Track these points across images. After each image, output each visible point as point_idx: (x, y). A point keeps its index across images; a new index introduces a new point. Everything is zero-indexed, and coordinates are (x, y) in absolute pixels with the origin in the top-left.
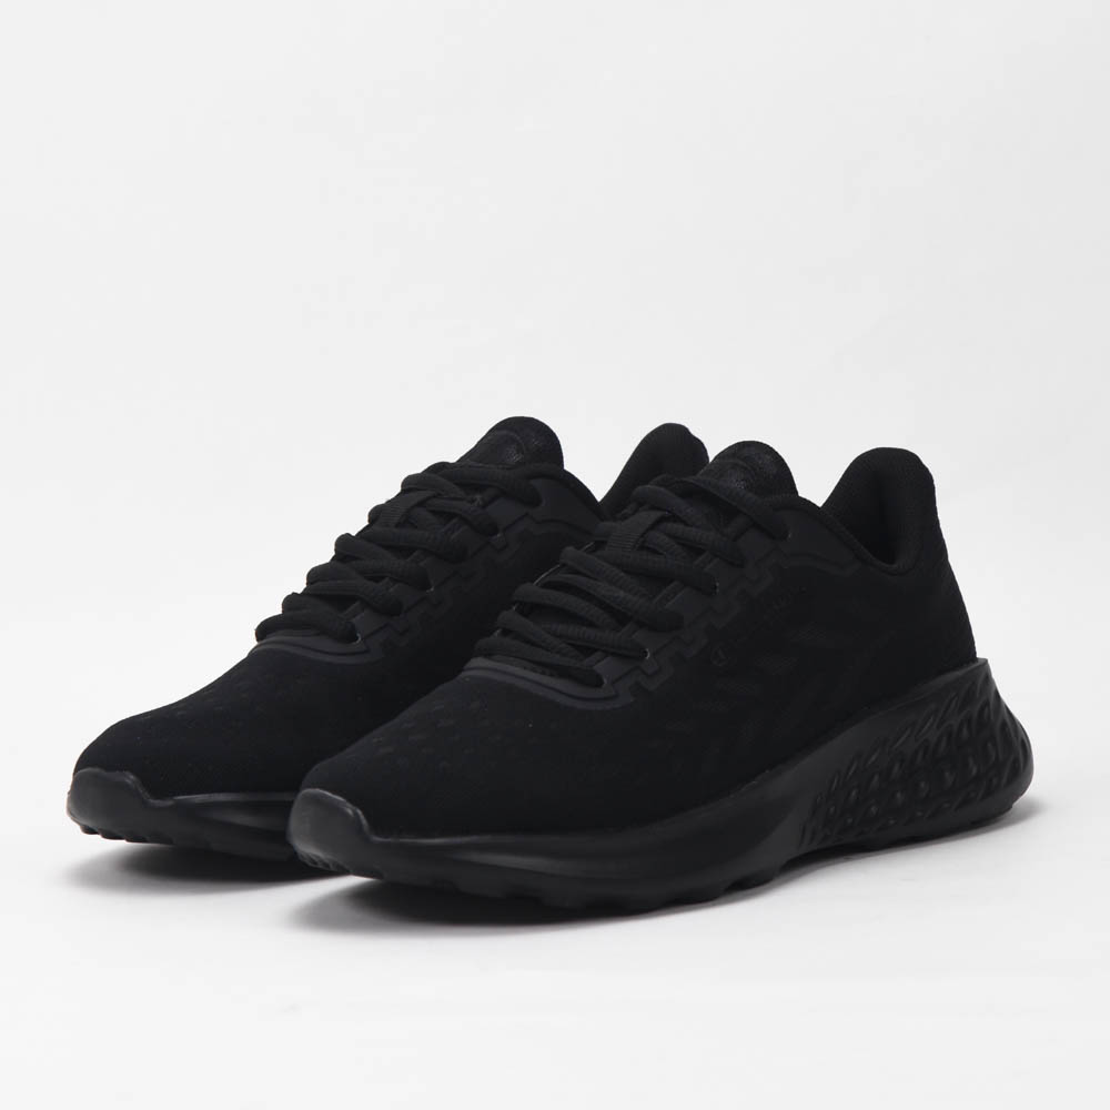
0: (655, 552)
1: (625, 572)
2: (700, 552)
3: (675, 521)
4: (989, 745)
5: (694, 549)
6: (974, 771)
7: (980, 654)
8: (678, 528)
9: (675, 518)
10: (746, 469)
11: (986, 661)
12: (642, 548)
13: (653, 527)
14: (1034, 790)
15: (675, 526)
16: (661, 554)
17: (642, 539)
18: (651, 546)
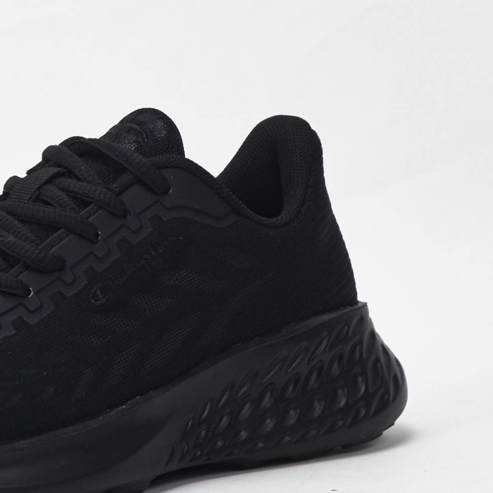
0: (47, 203)
1: (19, 220)
2: (86, 204)
3: (70, 177)
4: (360, 379)
5: (82, 202)
6: (343, 402)
7: (361, 298)
8: (71, 183)
9: (70, 174)
10: (139, 132)
11: (365, 305)
12: (37, 200)
13: (50, 181)
14: (405, 420)
15: (69, 180)
16: (52, 205)
17: (37, 192)
18: (44, 198)
